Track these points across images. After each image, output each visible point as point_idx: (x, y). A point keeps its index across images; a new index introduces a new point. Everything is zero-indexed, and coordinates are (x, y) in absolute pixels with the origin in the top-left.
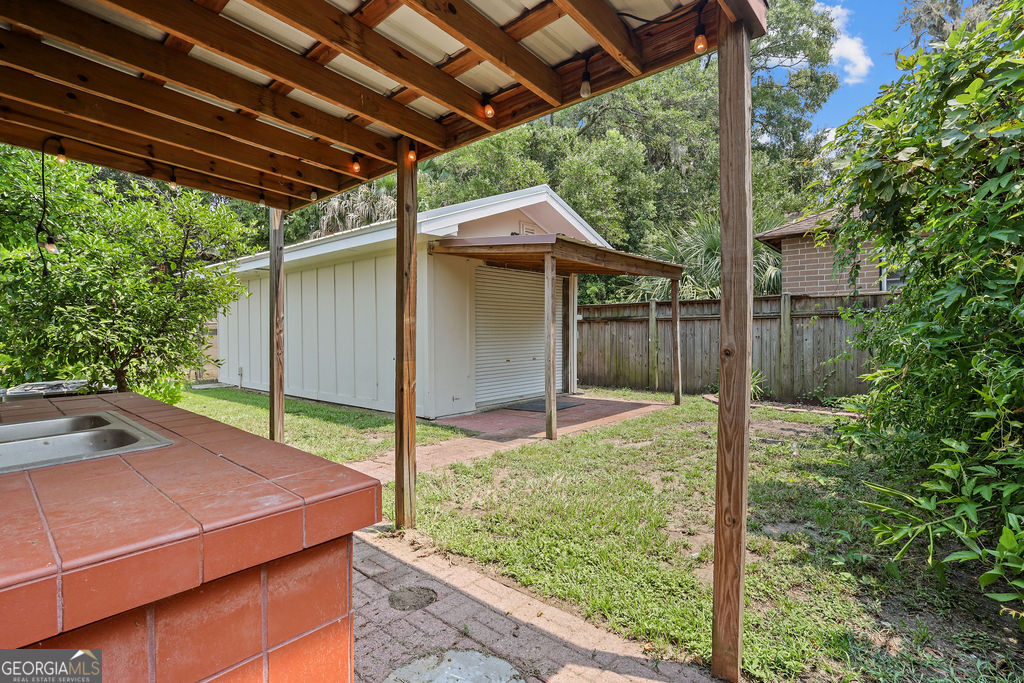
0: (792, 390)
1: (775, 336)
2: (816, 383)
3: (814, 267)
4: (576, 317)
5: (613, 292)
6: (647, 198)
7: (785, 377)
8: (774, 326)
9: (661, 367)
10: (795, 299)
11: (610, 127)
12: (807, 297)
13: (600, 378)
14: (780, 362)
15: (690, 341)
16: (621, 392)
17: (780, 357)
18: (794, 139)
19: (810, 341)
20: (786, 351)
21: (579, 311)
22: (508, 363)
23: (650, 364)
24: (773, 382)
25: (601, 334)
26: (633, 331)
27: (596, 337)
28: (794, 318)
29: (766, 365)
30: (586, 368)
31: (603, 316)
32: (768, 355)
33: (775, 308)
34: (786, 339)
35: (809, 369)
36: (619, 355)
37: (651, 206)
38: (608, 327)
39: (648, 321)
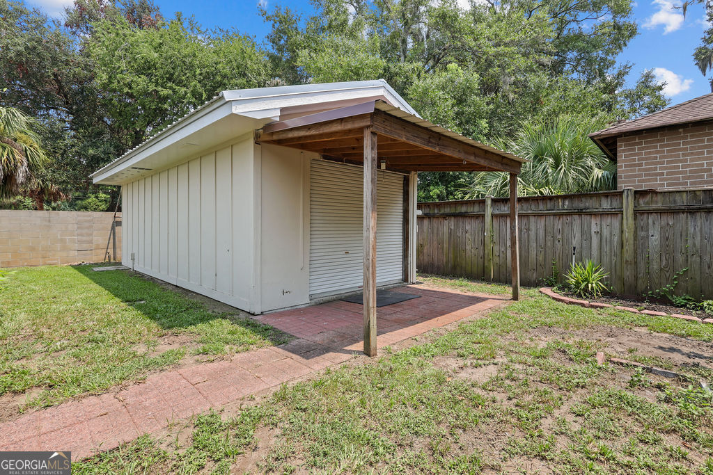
0: (636, 287)
1: (616, 231)
2: (664, 281)
3: (653, 164)
4: (415, 212)
5: (451, 194)
6: (481, 118)
7: (628, 273)
8: (616, 222)
9: (496, 259)
10: (639, 194)
11: (450, 62)
12: (654, 192)
13: (438, 268)
14: (622, 258)
15: (525, 236)
16: (457, 282)
17: (621, 252)
18: (600, 76)
19: (657, 236)
20: (629, 247)
21: (419, 207)
22: (347, 255)
23: (486, 256)
24: (614, 278)
25: (440, 229)
26: (469, 225)
27: (435, 231)
28: (637, 213)
29: (606, 260)
30: (426, 258)
31: (442, 212)
32: (608, 252)
33: (616, 203)
34: (628, 235)
35: (655, 266)
36: (457, 247)
37: (484, 123)
38: (446, 222)
39: (483, 216)
